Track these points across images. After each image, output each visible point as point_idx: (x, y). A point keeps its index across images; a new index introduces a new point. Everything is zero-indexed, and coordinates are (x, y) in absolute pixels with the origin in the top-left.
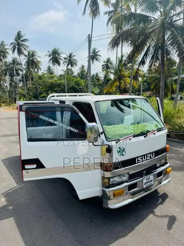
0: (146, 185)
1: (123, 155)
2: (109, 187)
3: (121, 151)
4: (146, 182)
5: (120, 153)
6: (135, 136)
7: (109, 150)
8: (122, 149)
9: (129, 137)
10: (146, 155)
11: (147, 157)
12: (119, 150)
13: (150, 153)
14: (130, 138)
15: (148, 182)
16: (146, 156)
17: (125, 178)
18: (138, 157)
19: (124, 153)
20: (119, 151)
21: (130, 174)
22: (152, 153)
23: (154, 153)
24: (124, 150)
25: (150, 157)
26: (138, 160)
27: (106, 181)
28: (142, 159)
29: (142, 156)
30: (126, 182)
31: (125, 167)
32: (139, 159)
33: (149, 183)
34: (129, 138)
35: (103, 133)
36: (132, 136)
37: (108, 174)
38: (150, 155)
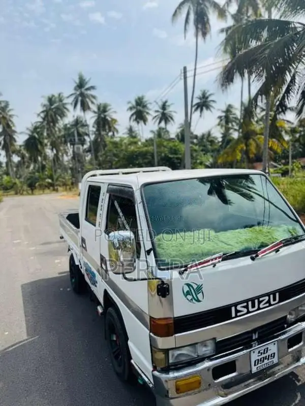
0: (259, 365)
1: (198, 301)
2: (166, 370)
3: (194, 292)
4: (259, 358)
5: (190, 297)
6: (226, 257)
7: (164, 290)
8: (195, 287)
9: (212, 260)
10: (258, 297)
11: (260, 302)
12: (186, 289)
13: (268, 295)
14: (214, 261)
15: (265, 358)
16: (256, 301)
17: (208, 350)
18: (236, 305)
19: (200, 296)
20: (187, 292)
21: (218, 340)
22: (274, 293)
23: (277, 295)
24: (199, 289)
25: (269, 302)
26: (237, 311)
27: (161, 356)
28: (247, 307)
29: (247, 301)
30: (210, 358)
31: (206, 327)
32: (239, 308)
33: (266, 361)
34: (211, 262)
35: (152, 252)
36: (219, 257)
37: (163, 342)
38: (267, 298)
